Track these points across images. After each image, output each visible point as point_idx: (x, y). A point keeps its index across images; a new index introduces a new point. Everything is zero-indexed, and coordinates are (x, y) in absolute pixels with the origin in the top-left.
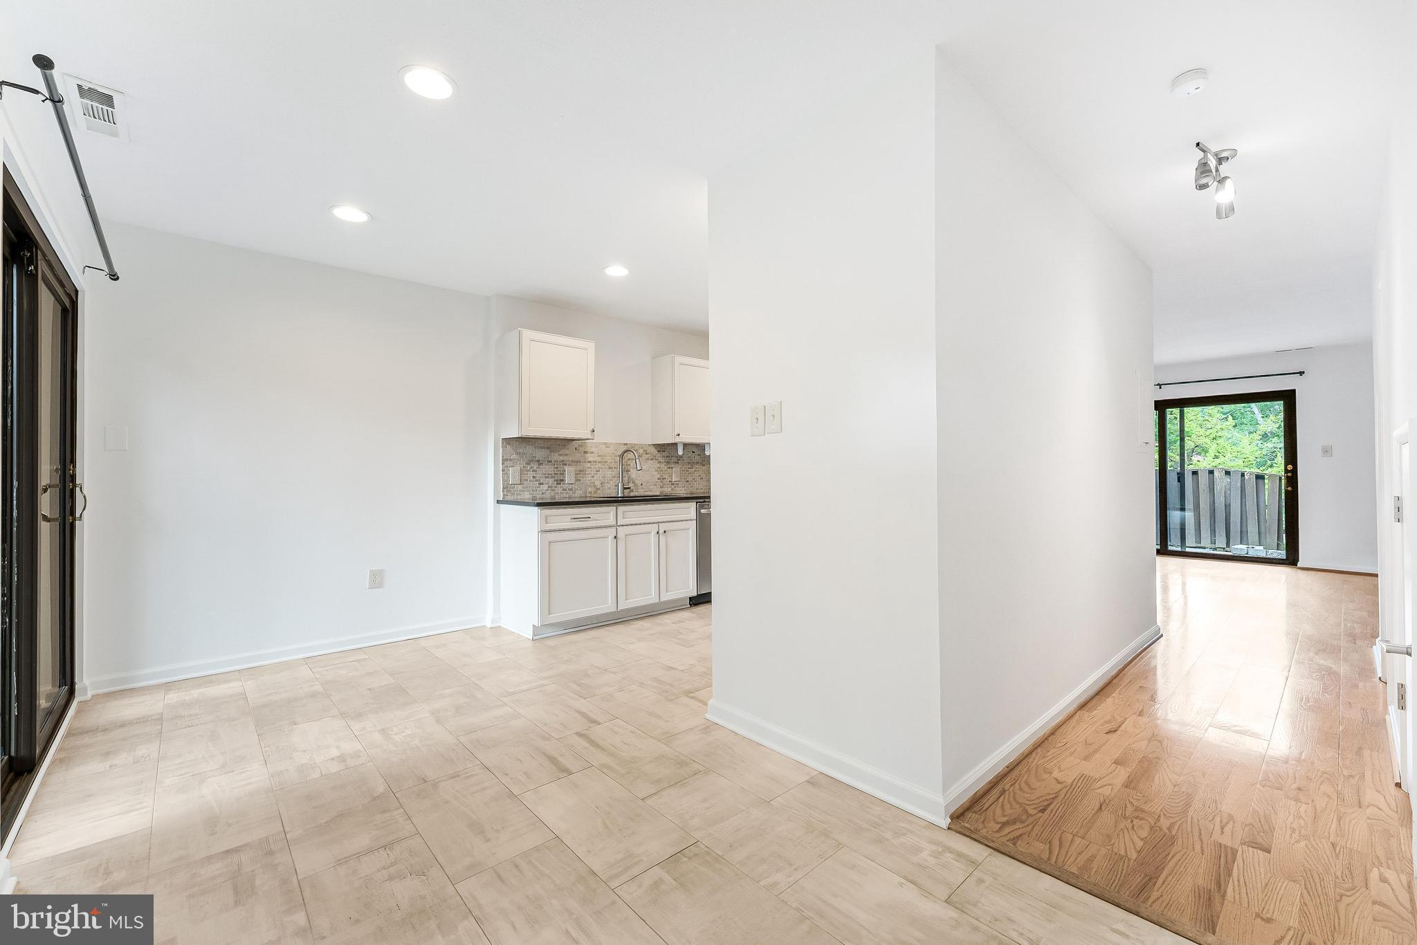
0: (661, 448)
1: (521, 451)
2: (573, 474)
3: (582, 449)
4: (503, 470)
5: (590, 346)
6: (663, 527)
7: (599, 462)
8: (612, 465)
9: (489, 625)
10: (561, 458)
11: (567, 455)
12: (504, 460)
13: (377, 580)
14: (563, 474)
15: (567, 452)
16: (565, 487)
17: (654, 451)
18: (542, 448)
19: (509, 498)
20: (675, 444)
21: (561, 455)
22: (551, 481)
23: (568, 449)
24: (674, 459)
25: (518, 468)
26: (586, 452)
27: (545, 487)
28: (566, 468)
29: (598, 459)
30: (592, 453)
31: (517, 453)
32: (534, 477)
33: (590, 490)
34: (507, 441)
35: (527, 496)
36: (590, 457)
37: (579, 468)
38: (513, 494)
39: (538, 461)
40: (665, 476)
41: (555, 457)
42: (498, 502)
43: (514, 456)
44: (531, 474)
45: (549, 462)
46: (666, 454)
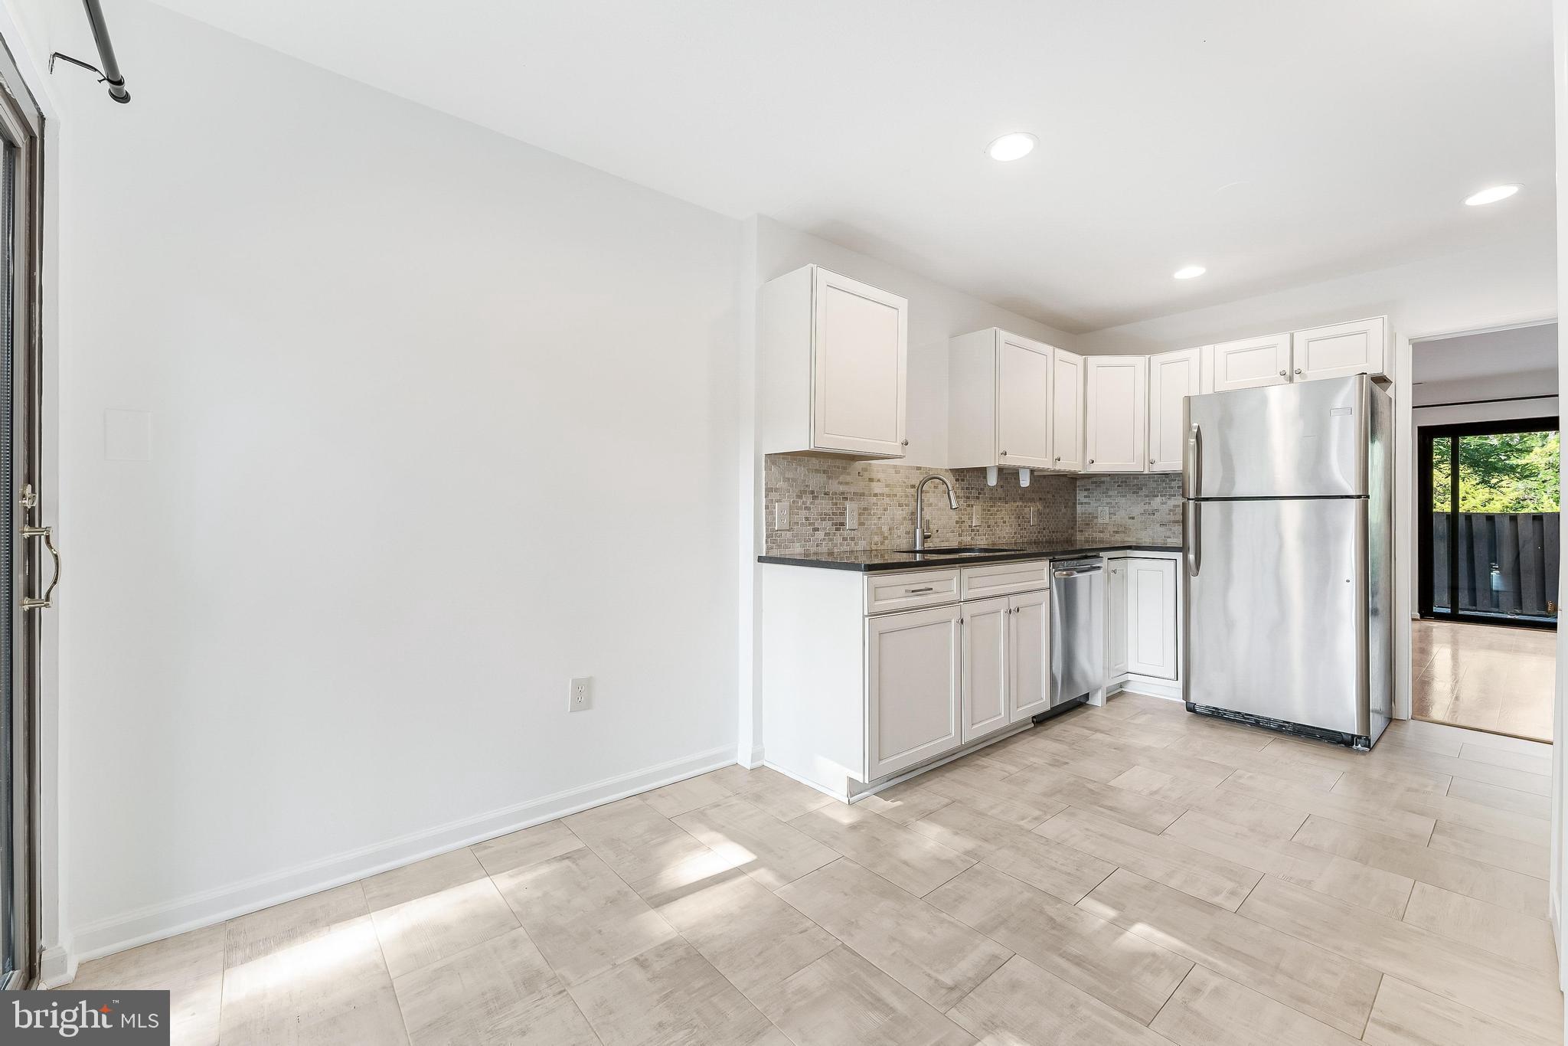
0: (960, 474)
1: (789, 475)
2: (856, 514)
3: (866, 475)
4: (767, 507)
5: (902, 303)
6: (1015, 602)
7: (889, 496)
8: (903, 501)
9: (747, 764)
10: (842, 488)
11: (847, 483)
12: (768, 490)
13: (579, 695)
14: (843, 514)
15: (848, 479)
16: (845, 533)
17: (950, 480)
18: (817, 471)
19: (775, 553)
20: (982, 472)
21: (840, 483)
22: (828, 524)
23: (849, 474)
24: (975, 493)
25: (786, 504)
26: (871, 480)
27: (820, 535)
28: (848, 505)
29: (886, 490)
30: (879, 481)
31: (786, 480)
32: (807, 519)
33: (876, 539)
34: (773, 458)
35: (797, 550)
36: (877, 488)
37: (864, 504)
38: (779, 546)
39: (812, 492)
40: (965, 518)
41: (834, 486)
42: (761, 559)
43: (781, 484)
44: (803, 513)
45: (825, 494)
46: (965, 484)
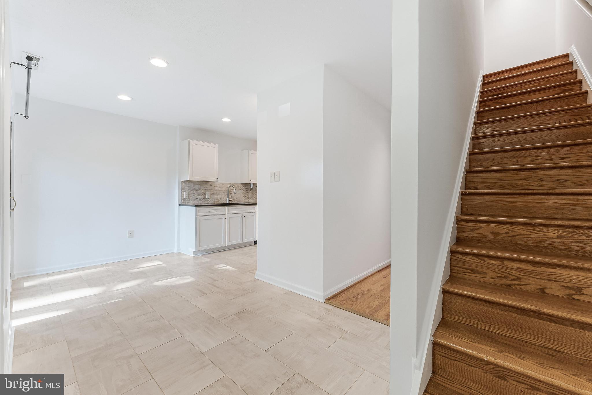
0: (244, 185)
1: (189, 185)
2: (209, 195)
3: (213, 185)
4: (182, 193)
5: (217, 146)
6: (244, 215)
7: (220, 190)
8: (225, 191)
9: (175, 251)
10: (205, 188)
11: (207, 187)
12: (182, 189)
13: (131, 234)
14: (205, 195)
15: (207, 186)
16: (206, 199)
17: (241, 186)
18: (197, 184)
19: (184, 203)
20: (250, 184)
21: (205, 187)
22: (201, 197)
23: (207, 185)
24: (249, 189)
25: (187, 192)
26: (214, 186)
27: (198, 199)
28: (207, 192)
29: (220, 189)
30: (217, 187)
31: (187, 186)
32: (194, 196)
33: (216, 200)
34: (183, 182)
35: (191, 203)
36: (216, 188)
37: (212, 192)
38: (185, 202)
39: (196, 189)
40: (246, 196)
41: (202, 188)
42: (180, 205)
43: (186, 188)
44: (193, 195)
45: (200, 190)
46: (246, 187)
